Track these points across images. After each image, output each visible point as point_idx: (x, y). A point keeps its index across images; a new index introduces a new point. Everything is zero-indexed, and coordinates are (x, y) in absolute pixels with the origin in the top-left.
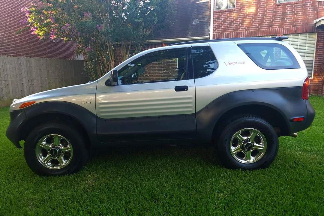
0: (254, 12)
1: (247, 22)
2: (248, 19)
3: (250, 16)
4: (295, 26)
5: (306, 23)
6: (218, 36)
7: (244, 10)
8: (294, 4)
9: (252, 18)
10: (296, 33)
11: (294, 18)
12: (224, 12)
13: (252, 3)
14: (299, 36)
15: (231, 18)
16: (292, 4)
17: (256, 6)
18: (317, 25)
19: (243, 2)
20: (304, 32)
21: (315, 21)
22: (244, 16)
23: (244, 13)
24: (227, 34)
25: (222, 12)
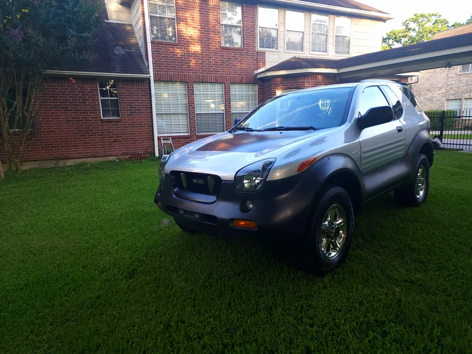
0: (200, 51)
1: (193, 62)
2: (194, 59)
3: (195, 55)
4: (240, 75)
5: (249, 73)
6: (160, 75)
7: (189, 46)
8: (237, 50)
9: (199, 59)
10: (241, 83)
11: (239, 66)
12: (164, 44)
13: (196, 40)
14: (244, 86)
15: (175, 54)
16: (235, 50)
17: (201, 45)
18: (259, 76)
19: (186, 36)
20: (248, 83)
21: (256, 72)
22: (189, 55)
23: (189, 51)
24: (172, 75)
25: (162, 44)
